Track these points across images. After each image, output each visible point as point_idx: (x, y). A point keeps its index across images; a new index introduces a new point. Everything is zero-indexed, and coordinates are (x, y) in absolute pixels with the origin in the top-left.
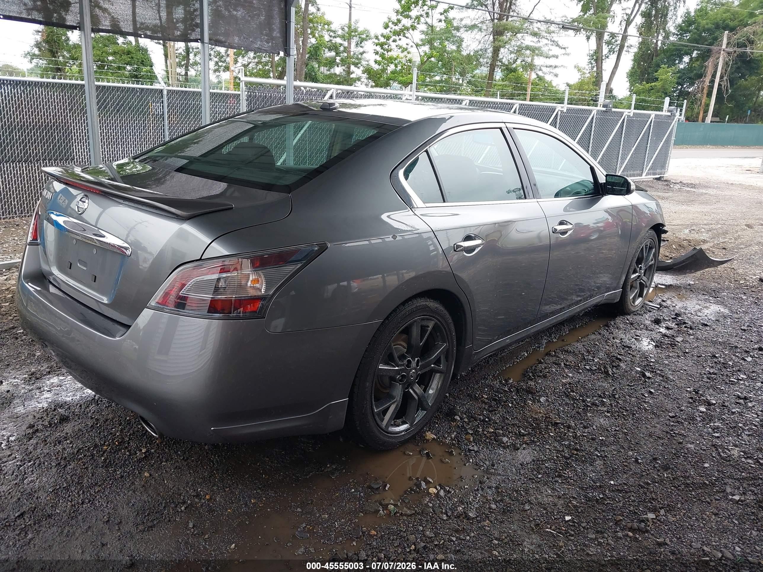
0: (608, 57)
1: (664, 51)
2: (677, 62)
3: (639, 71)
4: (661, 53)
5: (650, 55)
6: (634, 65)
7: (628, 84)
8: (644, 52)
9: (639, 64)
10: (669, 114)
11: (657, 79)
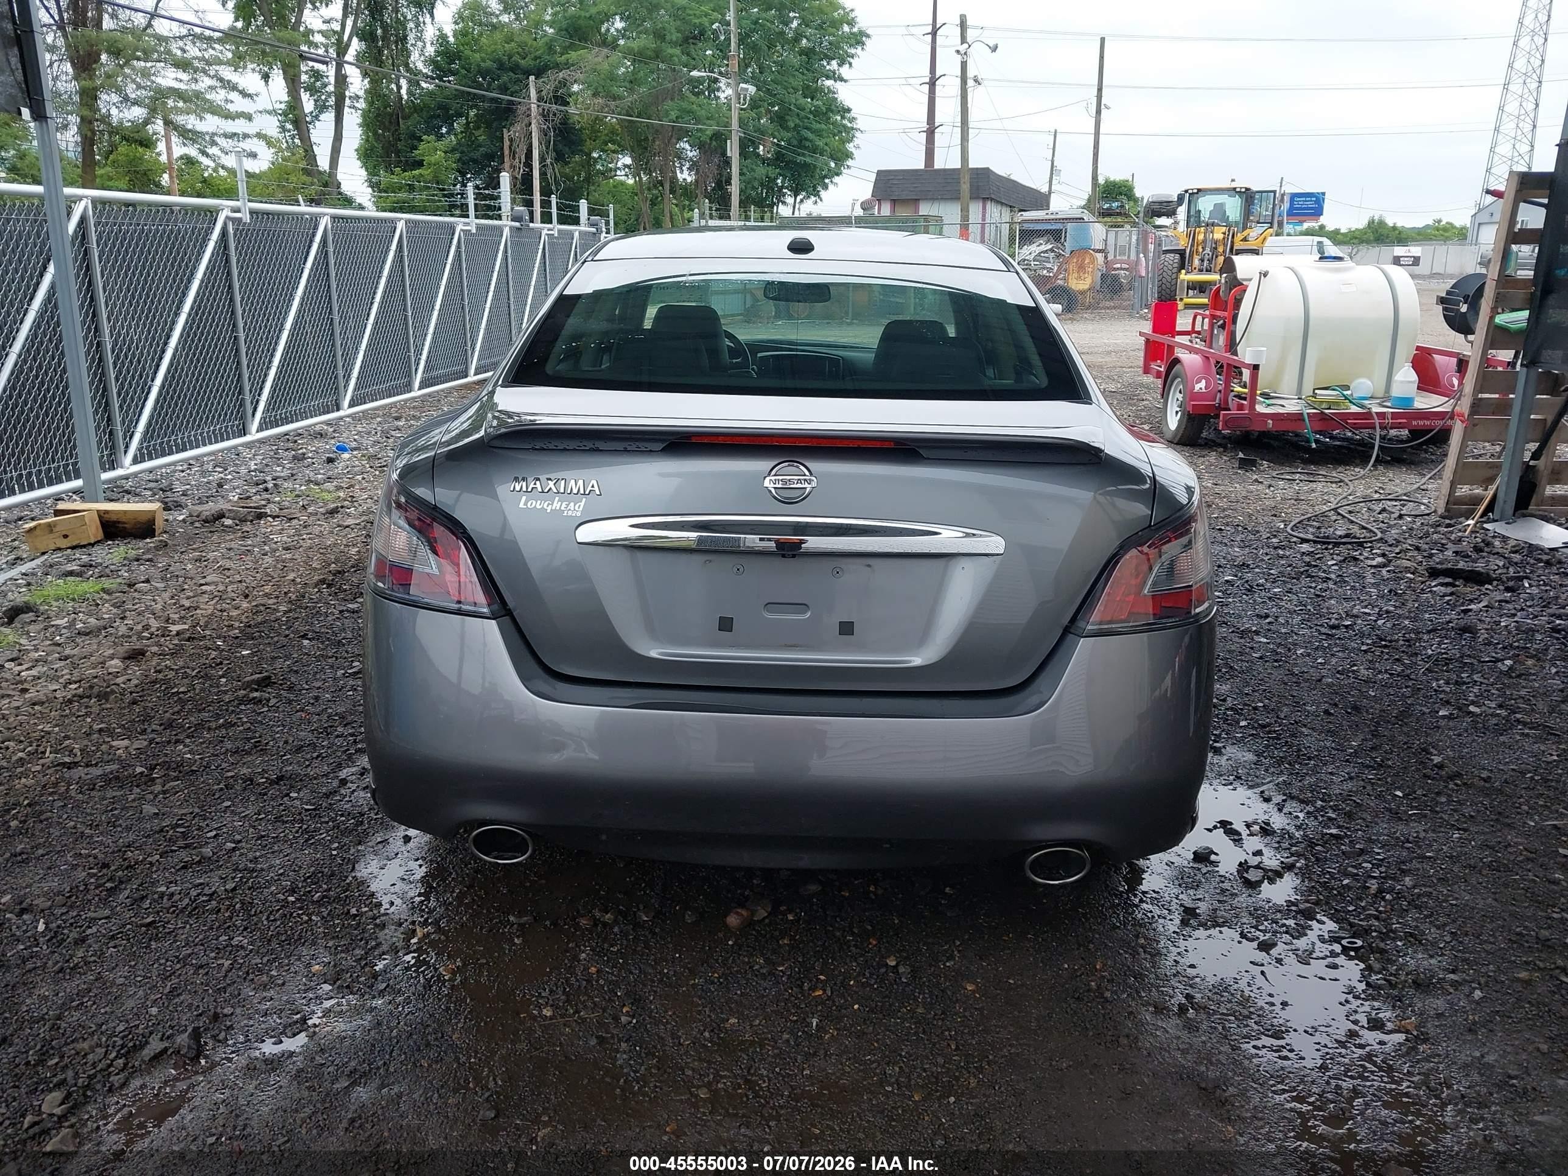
0: (317, 117)
1: (416, 109)
2: (444, 130)
3: (379, 146)
4: (412, 114)
5: (391, 115)
6: (365, 133)
7: (363, 173)
8: (378, 109)
9: (375, 133)
10: (594, 230)
11: (420, 164)
